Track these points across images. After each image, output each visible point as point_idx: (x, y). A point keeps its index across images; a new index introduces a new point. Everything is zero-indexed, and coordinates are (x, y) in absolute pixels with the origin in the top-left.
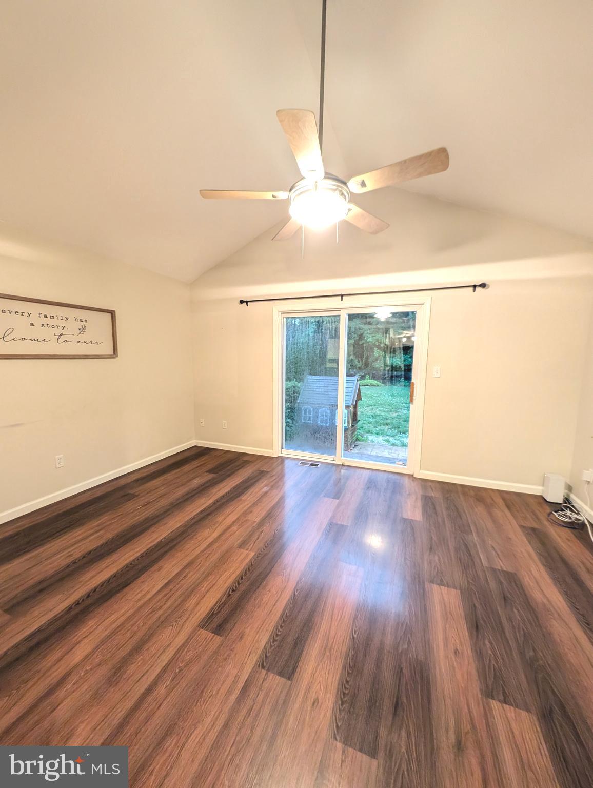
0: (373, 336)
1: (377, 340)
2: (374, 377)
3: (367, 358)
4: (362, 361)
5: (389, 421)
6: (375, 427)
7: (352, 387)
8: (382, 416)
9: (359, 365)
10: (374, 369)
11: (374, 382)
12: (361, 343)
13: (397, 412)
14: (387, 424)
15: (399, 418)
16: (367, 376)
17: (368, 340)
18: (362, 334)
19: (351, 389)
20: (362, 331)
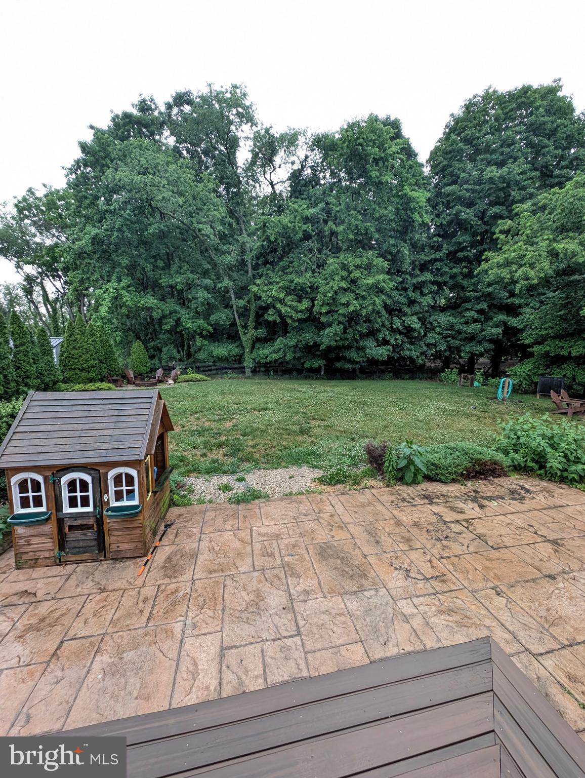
0: (193, 322)
1: (199, 326)
2: (198, 370)
3: (189, 347)
4: (183, 350)
5: (223, 438)
6: (204, 455)
7: (146, 412)
8: (212, 429)
9: (178, 357)
10: (198, 360)
11: (199, 376)
12: (178, 329)
13: (231, 419)
14: (221, 445)
15: (236, 430)
16: (190, 370)
17: (188, 326)
18: (179, 319)
19: (144, 418)
20: (179, 316)
